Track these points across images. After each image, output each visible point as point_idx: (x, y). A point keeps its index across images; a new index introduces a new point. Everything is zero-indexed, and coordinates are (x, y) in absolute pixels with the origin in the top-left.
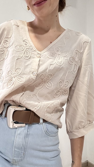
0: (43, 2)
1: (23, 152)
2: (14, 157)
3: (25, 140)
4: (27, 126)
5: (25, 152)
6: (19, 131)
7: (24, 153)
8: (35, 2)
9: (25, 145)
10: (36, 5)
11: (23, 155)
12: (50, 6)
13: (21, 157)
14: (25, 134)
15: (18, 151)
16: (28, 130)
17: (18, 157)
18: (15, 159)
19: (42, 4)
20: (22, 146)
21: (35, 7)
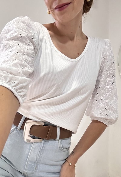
0: (66, 6)
1: (36, 165)
2: (26, 170)
3: (39, 154)
4: (43, 141)
5: (38, 166)
6: (34, 145)
7: (36, 167)
8: (56, 6)
9: (39, 159)
10: (57, 9)
11: (36, 168)
12: (73, 10)
13: (33, 171)
14: (41, 149)
15: (31, 165)
16: (44, 145)
17: (30, 170)
18: (26, 171)
19: (64, 8)
20: (36, 160)
21: (57, 11)
